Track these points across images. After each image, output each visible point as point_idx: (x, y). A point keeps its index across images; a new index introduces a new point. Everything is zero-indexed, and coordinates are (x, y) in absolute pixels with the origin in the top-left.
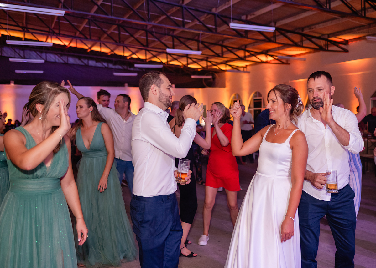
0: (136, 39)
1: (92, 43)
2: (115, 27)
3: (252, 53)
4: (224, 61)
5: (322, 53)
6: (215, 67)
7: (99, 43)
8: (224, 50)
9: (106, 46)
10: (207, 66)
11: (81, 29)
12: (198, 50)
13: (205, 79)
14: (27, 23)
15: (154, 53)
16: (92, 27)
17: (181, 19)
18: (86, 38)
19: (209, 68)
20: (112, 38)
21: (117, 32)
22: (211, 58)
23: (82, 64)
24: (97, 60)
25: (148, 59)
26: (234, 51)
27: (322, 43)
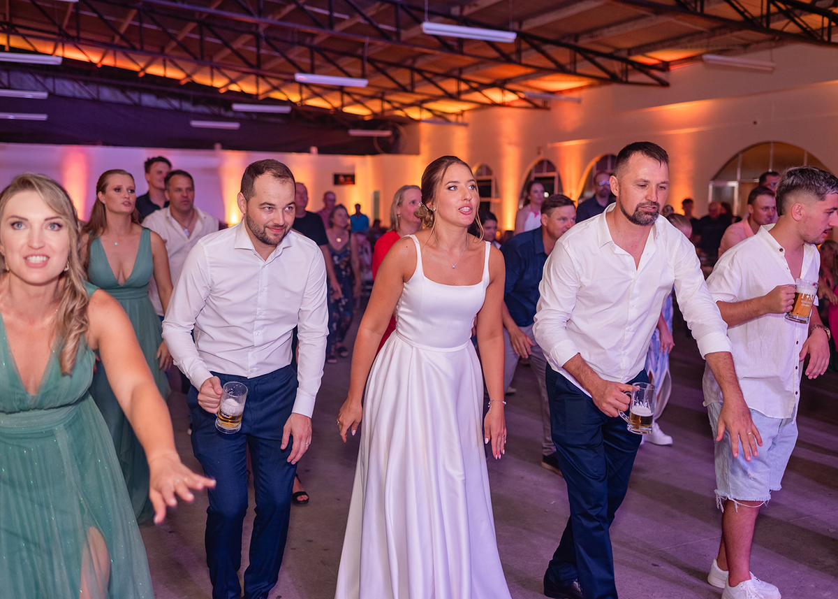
0: (237, 53)
1: (148, 58)
2: (192, 25)
3: (474, 85)
4: (417, 101)
5: (615, 87)
6: (399, 113)
7: (160, 60)
8: (417, 77)
9: (177, 66)
10: (383, 111)
11: (123, 30)
12: (363, 76)
13: (379, 138)
14: (12, 15)
15: (275, 82)
16: (146, 26)
17: (326, 13)
18: (133, 49)
19: (387, 114)
20: (186, 49)
21: (196, 36)
22: (391, 94)
23: (127, 101)
24: (159, 95)
25: (263, 94)
26: (436, 79)
27: (616, 67)
